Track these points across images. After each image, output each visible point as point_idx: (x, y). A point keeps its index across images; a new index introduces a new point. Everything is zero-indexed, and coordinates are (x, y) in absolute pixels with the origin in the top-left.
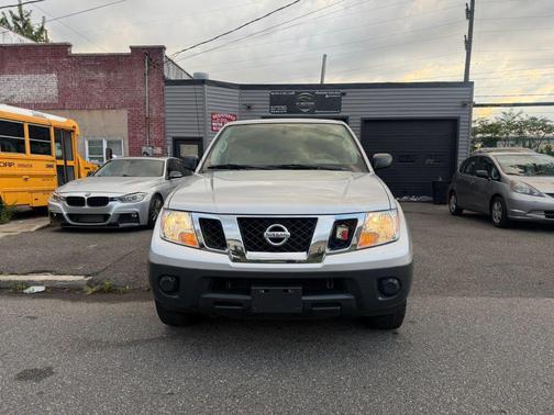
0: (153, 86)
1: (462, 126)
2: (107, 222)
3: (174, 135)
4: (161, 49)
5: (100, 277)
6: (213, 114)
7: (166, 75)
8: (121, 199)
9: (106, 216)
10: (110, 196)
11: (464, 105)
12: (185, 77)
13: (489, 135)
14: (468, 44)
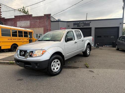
0: (48, 23)
1: (120, 29)
7: (51, 20)
12: (55, 20)
14: (124, 8)
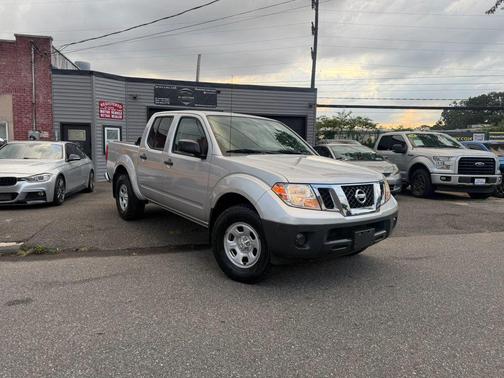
0: (39, 74)
1: (309, 122)
2: (15, 200)
3: (63, 120)
4: (48, 40)
5: (31, 242)
6: (100, 102)
7: (53, 63)
8: (28, 179)
9: (14, 195)
10: (17, 176)
11: (311, 106)
13: (329, 129)
14: (314, 55)
